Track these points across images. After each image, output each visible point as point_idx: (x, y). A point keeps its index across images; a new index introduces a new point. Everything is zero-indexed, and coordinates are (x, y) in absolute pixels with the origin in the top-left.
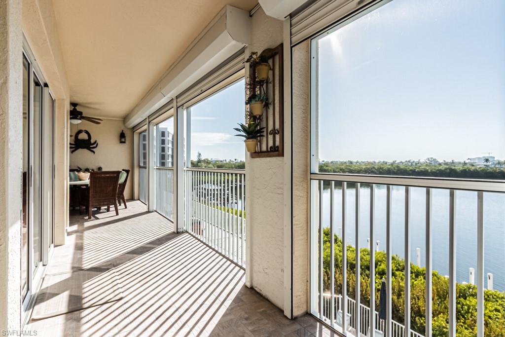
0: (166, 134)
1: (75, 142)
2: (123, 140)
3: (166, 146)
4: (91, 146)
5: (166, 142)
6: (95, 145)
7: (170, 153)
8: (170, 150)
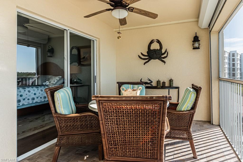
0: (236, 55)
1: (148, 52)
2: (196, 45)
3: (236, 62)
4: (163, 56)
5: (236, 60)
6: (165, 55)
7: (239, 67)
8: (239, 65)
